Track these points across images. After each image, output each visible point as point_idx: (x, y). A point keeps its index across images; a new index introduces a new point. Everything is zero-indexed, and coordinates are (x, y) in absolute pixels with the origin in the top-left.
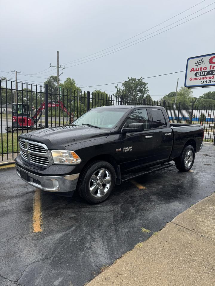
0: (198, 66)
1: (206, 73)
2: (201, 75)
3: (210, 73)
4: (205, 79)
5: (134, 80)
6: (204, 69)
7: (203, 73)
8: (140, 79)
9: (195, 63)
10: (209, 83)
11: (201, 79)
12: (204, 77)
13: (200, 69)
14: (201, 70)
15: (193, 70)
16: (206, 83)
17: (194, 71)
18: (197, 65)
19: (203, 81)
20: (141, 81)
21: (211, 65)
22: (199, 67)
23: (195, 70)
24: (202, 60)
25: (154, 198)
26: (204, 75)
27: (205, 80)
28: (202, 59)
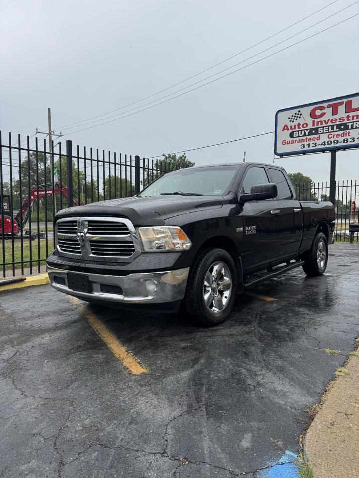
0: (293, 122)
1: (307, 133)
2: (300, 135)
3: (313, 132)
4: (306, 141)
5: (174, 157)
6: (303, 127)
7: (303, 132)
8: (183, 156)
9: (289, 118)
10: (313, 147)
11: (299, 141)
12: (304, 138)
13: (297, 127)
14: (299, 128)
15: (286, 128)
16: (309, 147)
17: (288, 130)
18: (292, 120)
19: (304, 145)
20: (185, 160)
21: (314, 119)
22: (296, 123)
23: (289, 128)
24: (300, 113)
25: (302, 310)
26: (305, 135)
27: (306, 144)
28: (299, 111)
